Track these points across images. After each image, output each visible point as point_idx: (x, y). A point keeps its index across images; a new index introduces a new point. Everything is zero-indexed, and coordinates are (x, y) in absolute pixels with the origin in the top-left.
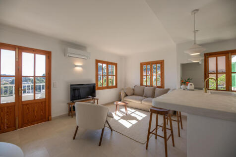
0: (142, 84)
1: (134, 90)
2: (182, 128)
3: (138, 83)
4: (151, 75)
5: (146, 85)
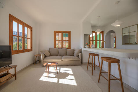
0: (55, 47)
1: (49, 51)
2: (95, 70)
3: (52, 46)
4: (62, 40)
5: (58, 47)
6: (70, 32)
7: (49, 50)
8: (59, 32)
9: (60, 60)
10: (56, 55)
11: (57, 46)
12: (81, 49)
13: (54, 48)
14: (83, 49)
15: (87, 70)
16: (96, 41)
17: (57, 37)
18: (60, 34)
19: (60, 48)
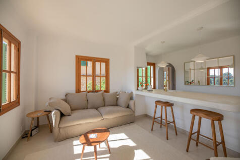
0: (78, 90)
3: (72, 89)
4: (94, 76)
5: (85, 90)
6: (109, 60)
7: (64, 98)
8: (87, 59)
9: (99, 119)
10: (84, 109)
11: (83, 88)
12: (132, 93)
13: (76, 92)
14: (135, 92)
15: (152, 130)
16: (146, 77)
17: (83, 69)
18: (90, 63)
19: (89, 92)
